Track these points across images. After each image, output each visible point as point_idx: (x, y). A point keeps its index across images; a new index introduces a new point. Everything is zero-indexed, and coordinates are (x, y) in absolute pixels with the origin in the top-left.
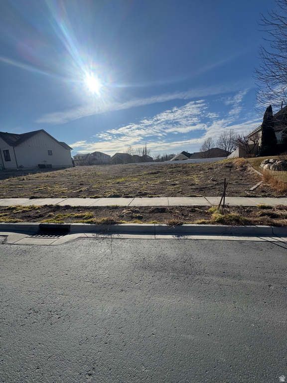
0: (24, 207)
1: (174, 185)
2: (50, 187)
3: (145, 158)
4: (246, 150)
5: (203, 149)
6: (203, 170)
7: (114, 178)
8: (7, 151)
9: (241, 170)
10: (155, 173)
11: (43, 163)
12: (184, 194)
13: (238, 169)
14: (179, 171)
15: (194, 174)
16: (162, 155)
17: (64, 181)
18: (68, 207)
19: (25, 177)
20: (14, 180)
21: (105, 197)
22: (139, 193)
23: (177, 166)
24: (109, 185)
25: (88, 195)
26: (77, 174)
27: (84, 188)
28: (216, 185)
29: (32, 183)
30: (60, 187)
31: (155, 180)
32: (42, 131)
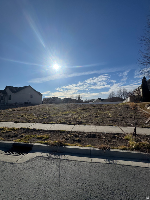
0: (8, 129)
1: (97, 117)
2: (27, 115)
3: (79, 101)
4: (134, 98)
5: (110, 97)
6: (112, 108)
7: (63, 111)
8: (11, 95)
9: (134, 109)
10: (85, 109)
11: (27, 102)
12: (104, 123)
13: (132, 109)
14: (98, 109)
15: (107, 111)
16: (88, 99)
17: (36, 112)
18: (34, 130)
19: (16, 109)
20: (10, 110)
21: (57, 124)
22: (78, 121)
23: (96, 106)
24: (60, 115)
25: (47, 122)
26: (43, 108)
27: (46, 117)
28: (122, 118)
29: (19, 112)
30: (33, 116)
31: (86, 113)
32: (30, 86)
